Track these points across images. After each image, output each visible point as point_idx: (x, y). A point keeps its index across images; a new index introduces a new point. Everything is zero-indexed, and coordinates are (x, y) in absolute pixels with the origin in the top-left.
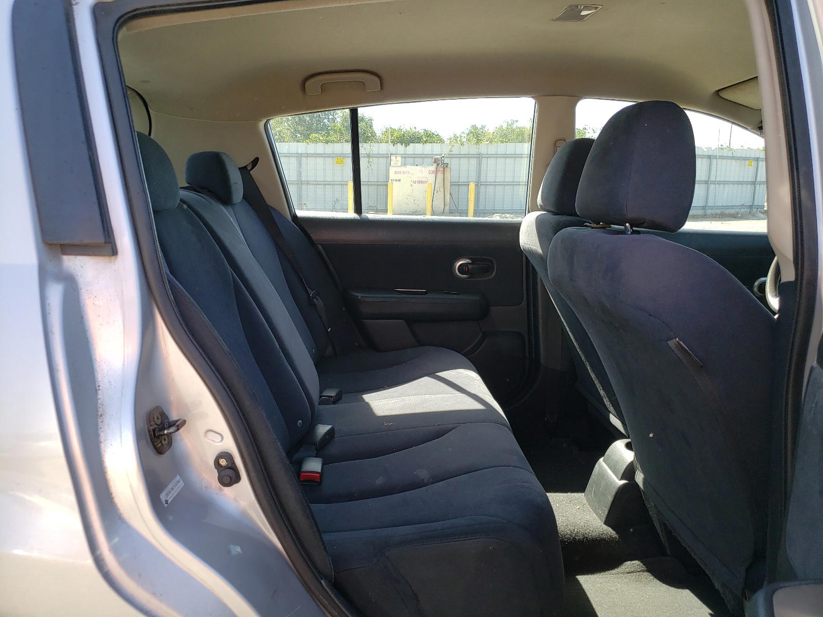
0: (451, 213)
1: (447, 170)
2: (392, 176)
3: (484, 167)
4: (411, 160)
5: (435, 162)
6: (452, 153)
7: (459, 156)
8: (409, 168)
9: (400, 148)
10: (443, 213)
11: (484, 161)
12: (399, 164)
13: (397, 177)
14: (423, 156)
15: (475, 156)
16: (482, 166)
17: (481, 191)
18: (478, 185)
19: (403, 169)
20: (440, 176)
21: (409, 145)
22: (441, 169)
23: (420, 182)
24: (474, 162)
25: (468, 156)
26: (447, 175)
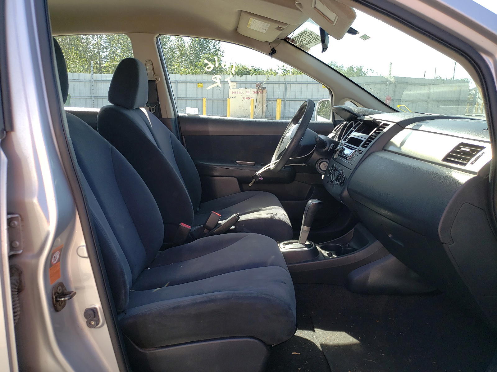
0: (266, 117)
1: (264, 91)
2: (231, 95)
3: (288, 89)
4: (244, 85)
5: (257, 86)
6: (269, 81)
7: (274, 83)
8: (242, 90)
9: (238, 78)
10: (261, 118)
11: (288, 86)
12: (235, 87)
13: (234, 95)
14: (251, 83)
15: (283, 83)
16: (287, 89)
17: (287, 104)
18: (284, 100)
19: (236, 90)
20: (260, 94)
21: (243, 76)
22: (261, 91)
23: (247, 98)
24: (282, 86)
25: (278, 83)
26: (264, 94)
